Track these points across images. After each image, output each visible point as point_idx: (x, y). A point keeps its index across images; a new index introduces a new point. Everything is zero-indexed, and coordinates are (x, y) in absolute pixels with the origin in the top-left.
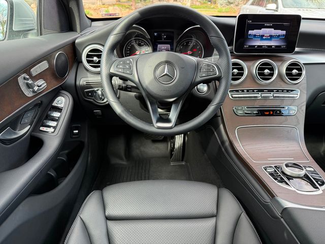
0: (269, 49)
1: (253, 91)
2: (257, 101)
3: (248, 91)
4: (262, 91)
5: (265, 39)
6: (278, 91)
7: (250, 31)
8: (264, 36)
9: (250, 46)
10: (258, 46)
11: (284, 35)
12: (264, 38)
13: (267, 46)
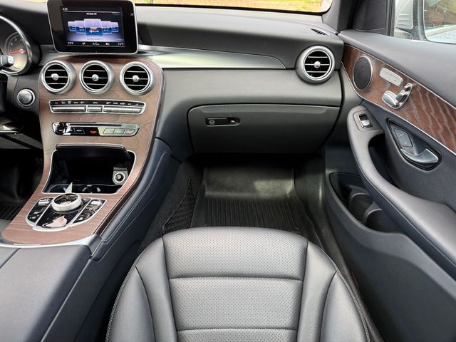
0: (101, 47)
1: (79, 103)
2: (83, 116)
3: (73, 102)
4: (90, 102)
5: (93, 34)
6: (112, 103)
7: (69, 22)
8: (89, 29)
9: (75, 43)
10: (87, 43)
11: (116, 28)
12: (91, 31)
13: (98, 43)
